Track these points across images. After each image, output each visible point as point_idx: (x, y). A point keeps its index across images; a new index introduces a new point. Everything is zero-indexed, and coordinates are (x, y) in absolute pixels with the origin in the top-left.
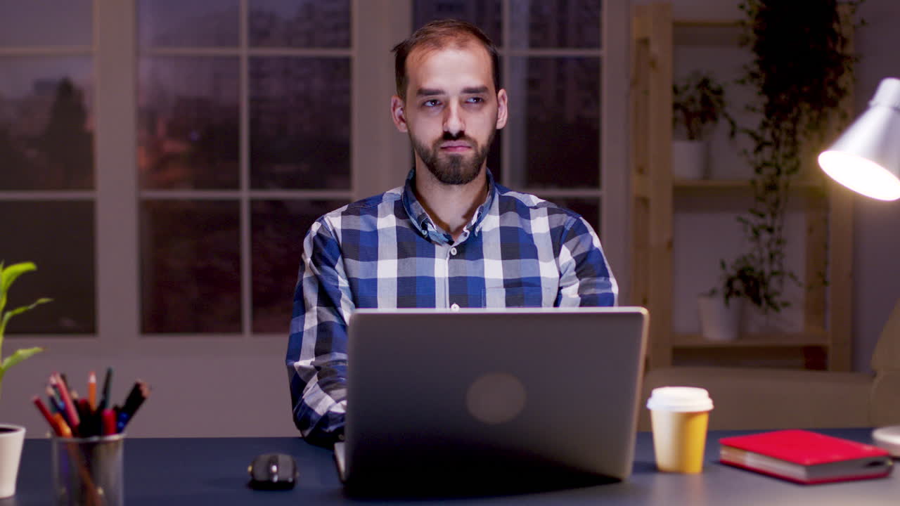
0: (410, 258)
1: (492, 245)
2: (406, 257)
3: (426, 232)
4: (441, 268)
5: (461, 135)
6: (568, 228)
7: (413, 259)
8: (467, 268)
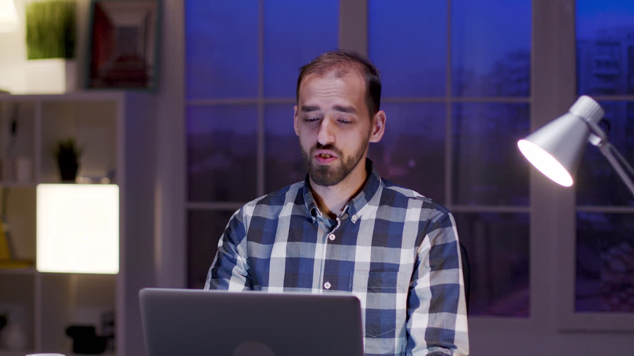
0: (297, 242)
1: (366, 233)
2: (294, 241)
3: (315, 218)
4: (321, 252)
5: (329, 146)
6: (434, 221)
7: (299, 243)
8: (341, 253)
